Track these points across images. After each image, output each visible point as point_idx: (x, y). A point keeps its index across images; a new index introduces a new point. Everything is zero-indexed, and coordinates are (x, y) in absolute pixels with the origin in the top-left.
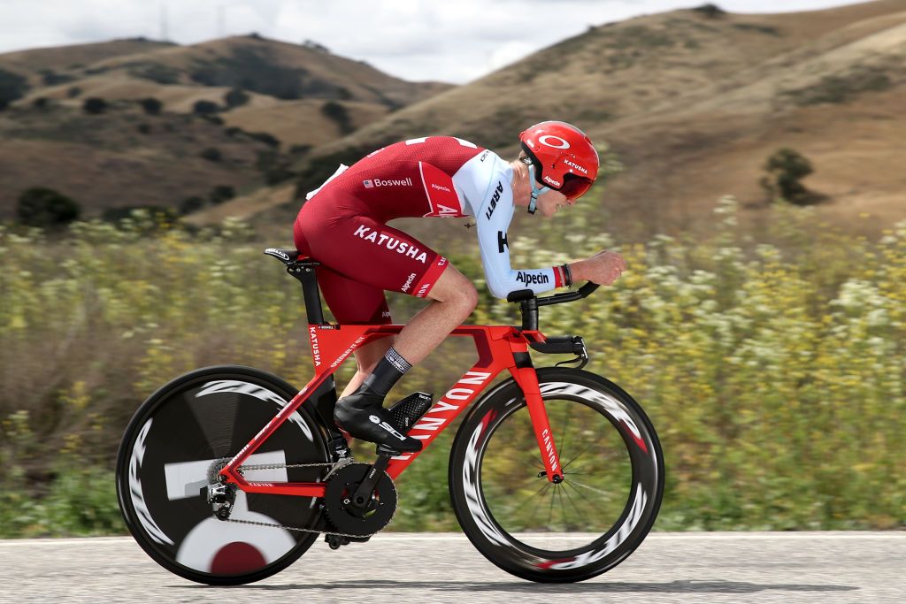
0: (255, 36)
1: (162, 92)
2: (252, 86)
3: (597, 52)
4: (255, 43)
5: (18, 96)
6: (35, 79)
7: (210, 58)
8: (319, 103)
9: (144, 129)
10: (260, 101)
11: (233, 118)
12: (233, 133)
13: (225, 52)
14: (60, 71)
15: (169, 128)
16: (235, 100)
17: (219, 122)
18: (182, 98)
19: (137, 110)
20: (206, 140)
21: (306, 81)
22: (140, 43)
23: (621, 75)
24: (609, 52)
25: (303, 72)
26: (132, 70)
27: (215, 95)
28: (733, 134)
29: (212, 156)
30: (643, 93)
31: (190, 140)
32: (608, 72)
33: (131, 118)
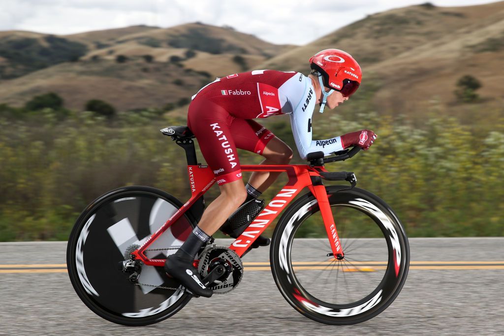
0: (199, 23)
1: (153, 52)
2: (197, 47)
3: (370, 28)
4: (199, 26)
5: (83, 55)
6: (92, 46)
7: (176, 34)
8: (230, 55)
9: (145, 70)
10: (202, 56)
11: (189, 64)
12: (189, 71)
13: (184, 31)
14: (104, 42)
15: (157, 70)
16: (190, 55)
17: (181, 66)
18: (163, 54)
19: (141, 61)
20: (176, 74)
21: (224, 45)
22: (142, 27)
23: (384, 39)
24: (377, 28)
25: (222, 40)
26: (139, 40)
27: (179, 52)
28: (441, 68)
29: (179, 83)
30: (394, 48)
31: (168, 75)
32: (376, 38)
33: (138, 65)
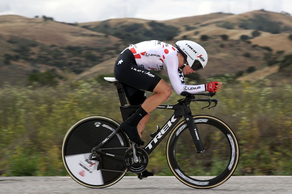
0: (262, 10)
1: (228, 32)
2: (261, 29)
4: (262, 13)
5: (177, 35)
6: (182, 29)
7: (246, 19)
8: (287, 34)
9: (222, 46)
10: (265, 35)
11: (255, 41)
12: (255, 46)
13: (251, 17)
14: (191, 25)
15: (231, 46)
16: (256, 34)
17: (249, 43)
18: (236, 34)
19: (219, 39)
20: (245, 49)
21: (282, 26)
22: (220, 14)
25: (280, 23)
26: (217, 24)
27: (248, 33)
29: (247, 55)
31: (239, 50)
33: (217, 42)
